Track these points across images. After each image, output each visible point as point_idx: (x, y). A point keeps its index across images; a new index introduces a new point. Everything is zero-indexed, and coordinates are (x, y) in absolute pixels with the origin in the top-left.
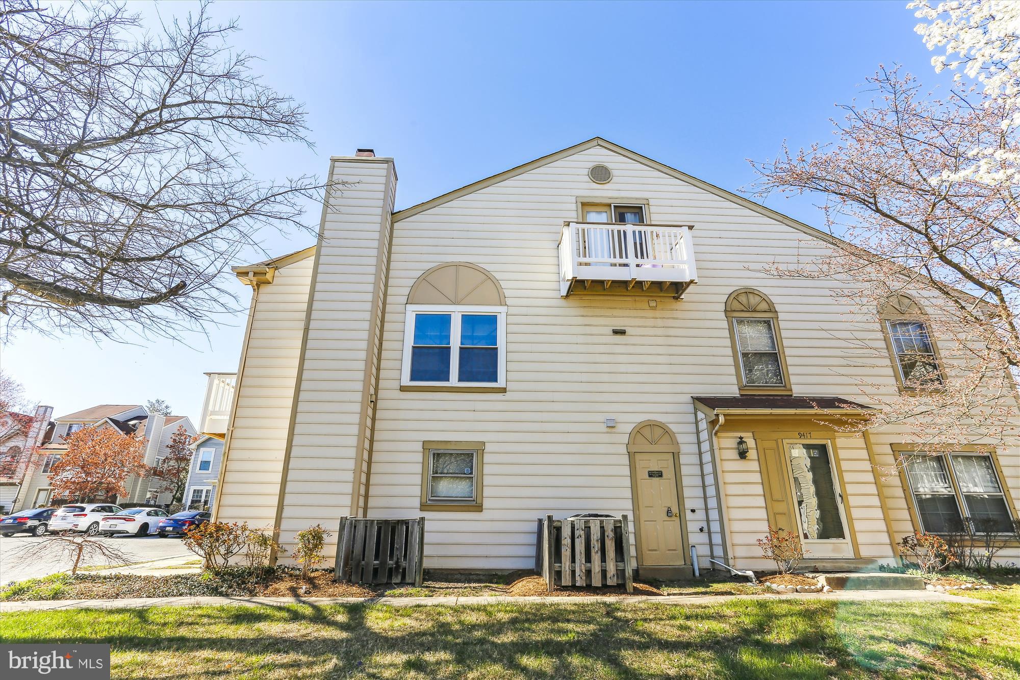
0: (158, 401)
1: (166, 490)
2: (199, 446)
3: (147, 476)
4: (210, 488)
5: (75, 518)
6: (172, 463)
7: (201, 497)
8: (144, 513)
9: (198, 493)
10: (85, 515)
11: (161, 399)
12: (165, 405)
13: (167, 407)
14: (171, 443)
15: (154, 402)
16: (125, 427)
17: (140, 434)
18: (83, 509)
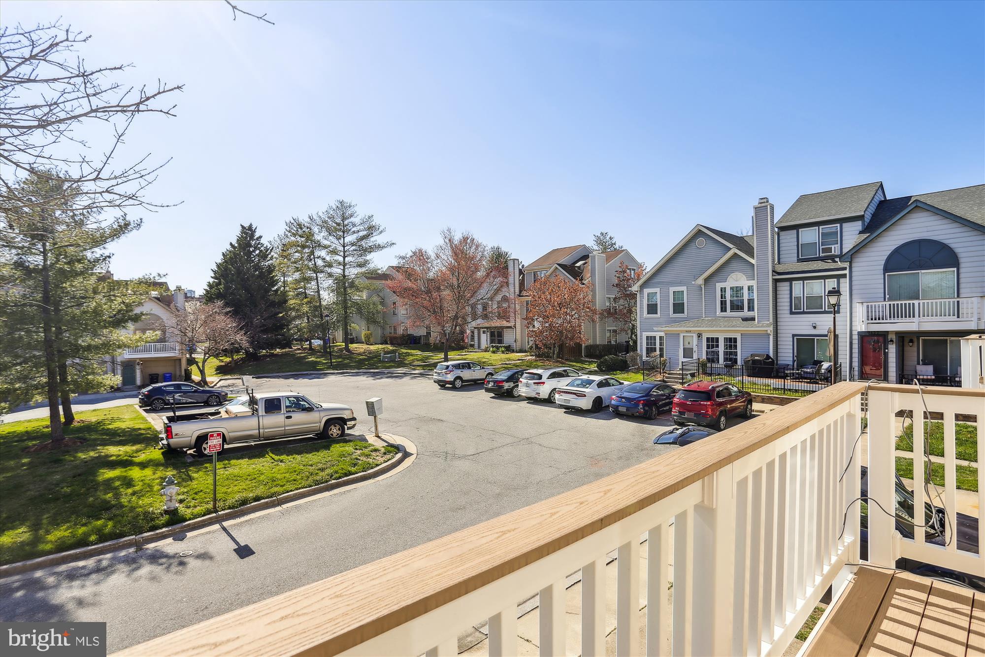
0: (602, 234)
1: (621, 331)
2: (642, 287)
3: (601, 319)
4: (662, 334)
5: (535, 386)
6: (622, 302)
7: (655, 344)
8: (594, 384)
9: (651, 340)
10: (543, 383)
11: (604, 231)
12: (609, 237)
13: (611, 238)
14: (616, 281)
15: (599, 235)
16: (573, 270)
17: (587, 275)
18: (540, 377)
